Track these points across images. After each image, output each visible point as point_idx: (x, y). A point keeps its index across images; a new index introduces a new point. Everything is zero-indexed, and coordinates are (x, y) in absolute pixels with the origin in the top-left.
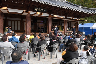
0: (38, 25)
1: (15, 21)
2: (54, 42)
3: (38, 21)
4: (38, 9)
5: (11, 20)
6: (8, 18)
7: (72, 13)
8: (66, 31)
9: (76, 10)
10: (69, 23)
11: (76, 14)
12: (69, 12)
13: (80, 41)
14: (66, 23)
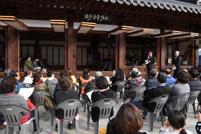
0: (102, 54)
1: (53, 46)
2: (99, 93)
3: (101, 44)
4: (91, 16)
5: (47, 46)
6: (41, 42)
7: (178, 20)
8: (163, 64)
9: (186, 11)
10: (174, 45)
11: (189, 21)
12: (167, 18)
13: (189, 91)
14: (163, 46)
